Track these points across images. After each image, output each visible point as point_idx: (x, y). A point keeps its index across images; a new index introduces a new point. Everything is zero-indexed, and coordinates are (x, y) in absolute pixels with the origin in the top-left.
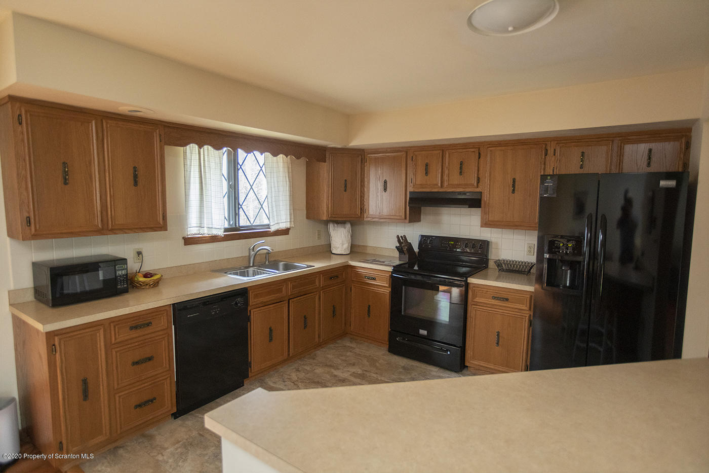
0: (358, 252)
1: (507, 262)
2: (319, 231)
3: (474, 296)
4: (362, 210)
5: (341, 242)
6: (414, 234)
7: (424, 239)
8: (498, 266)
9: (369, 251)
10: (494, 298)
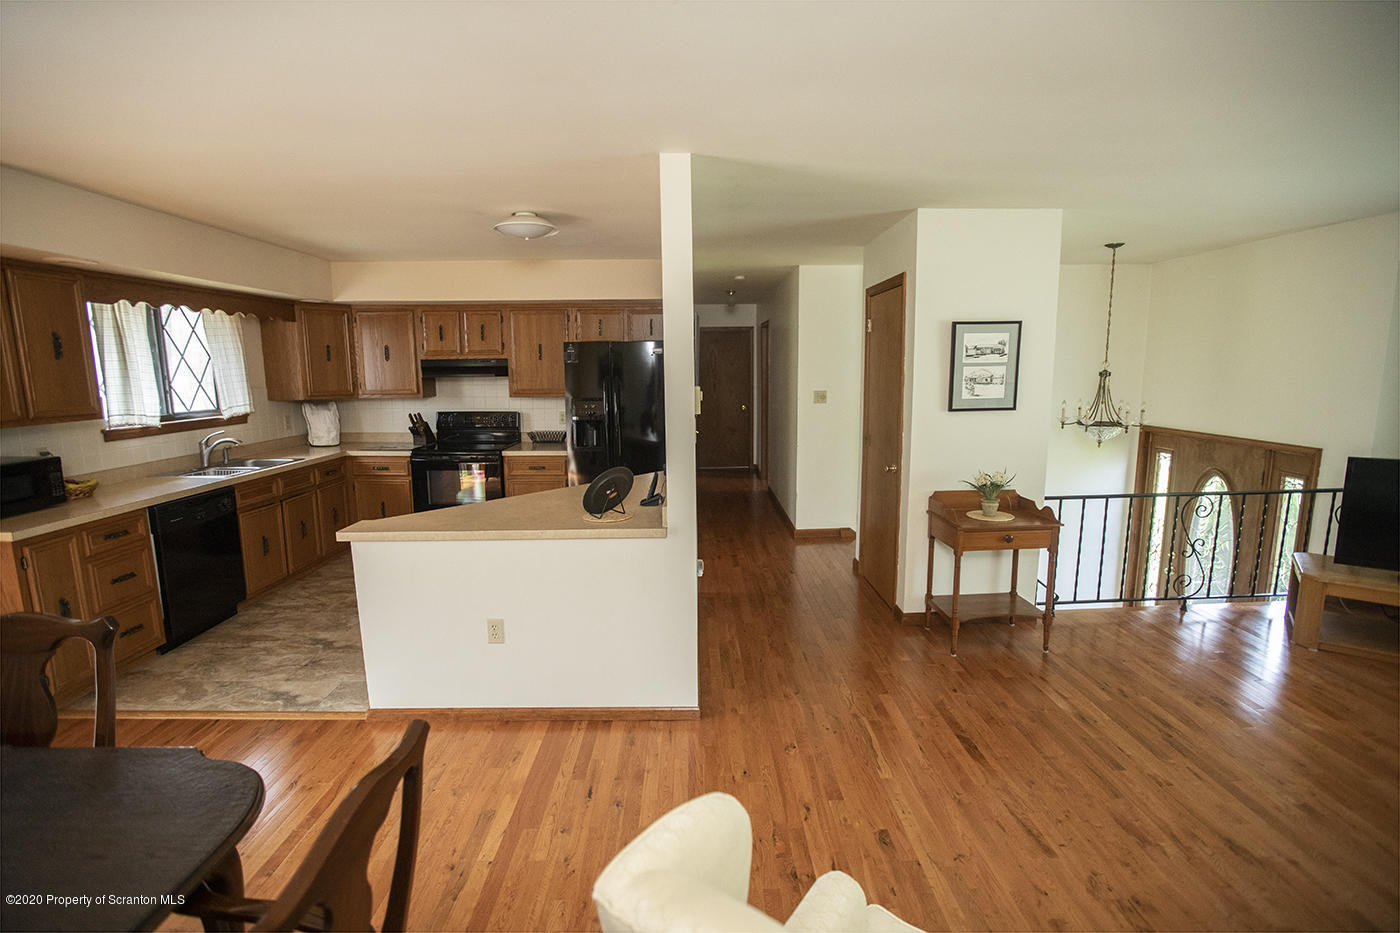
0: (349, 443)
1: (543, 434)
2: (288, 417)
3: (511, 470)
4: (355, 385)
5: (326, 428)
6: (430, 411)
7: (443, 417)
8: (532, 438)
9: (365, 439)
10: (531, 468)
